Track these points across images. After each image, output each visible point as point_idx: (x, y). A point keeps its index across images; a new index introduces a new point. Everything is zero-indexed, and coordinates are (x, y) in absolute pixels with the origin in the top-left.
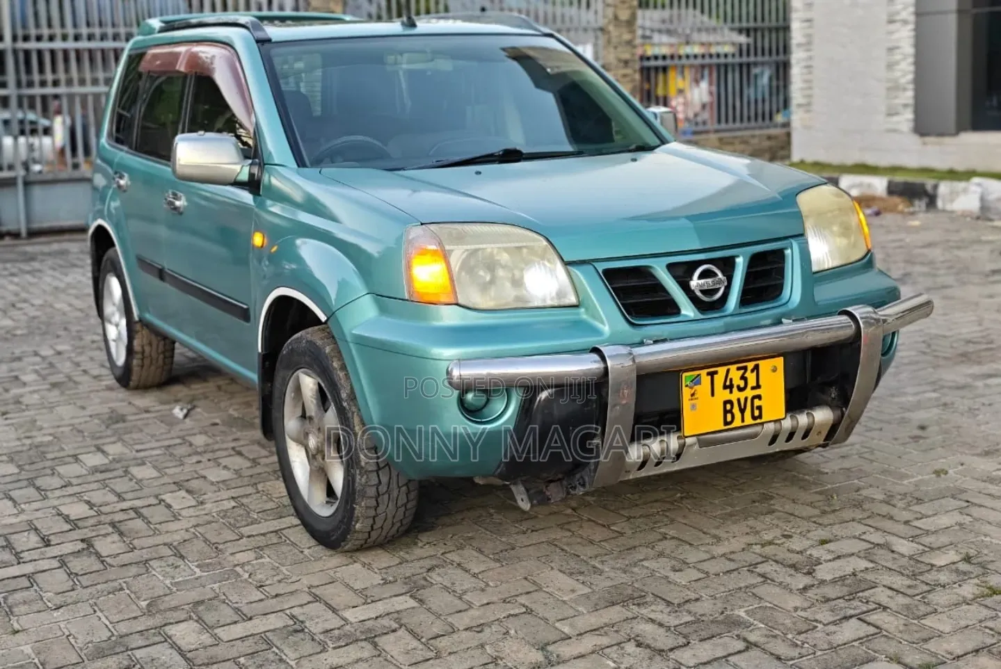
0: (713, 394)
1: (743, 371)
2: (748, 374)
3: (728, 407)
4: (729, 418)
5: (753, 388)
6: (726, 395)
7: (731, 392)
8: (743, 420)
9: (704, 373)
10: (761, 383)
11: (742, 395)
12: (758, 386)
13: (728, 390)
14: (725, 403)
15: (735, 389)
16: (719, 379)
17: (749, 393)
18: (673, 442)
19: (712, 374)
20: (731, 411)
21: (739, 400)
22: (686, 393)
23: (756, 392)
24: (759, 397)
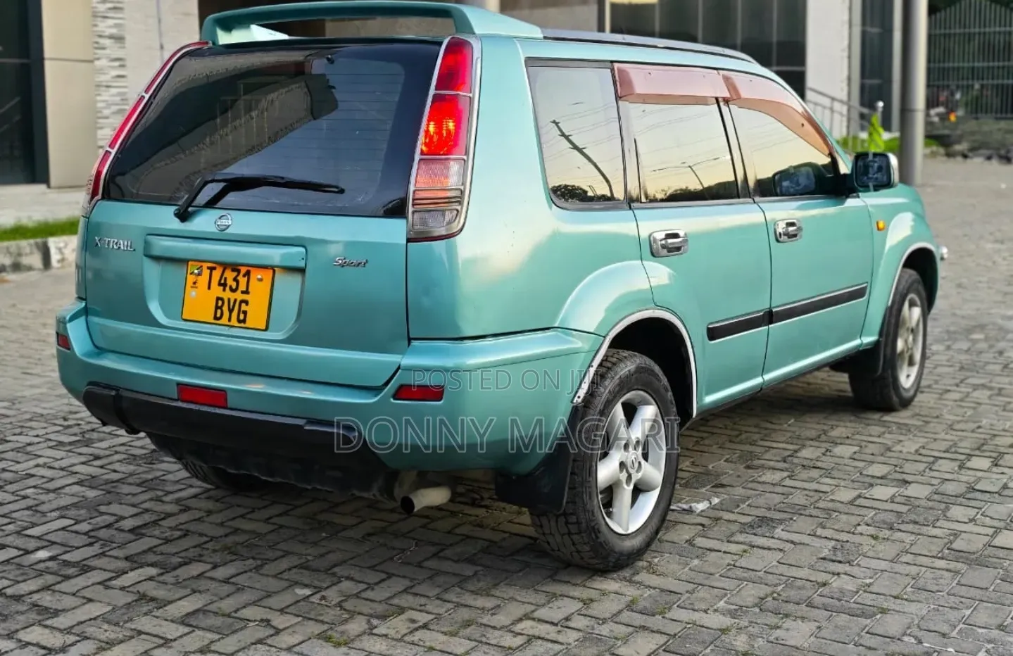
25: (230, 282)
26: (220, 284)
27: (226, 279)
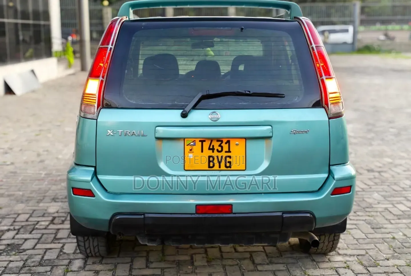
25: (217, 147)
26: (209, 149)
27: (213, 146)
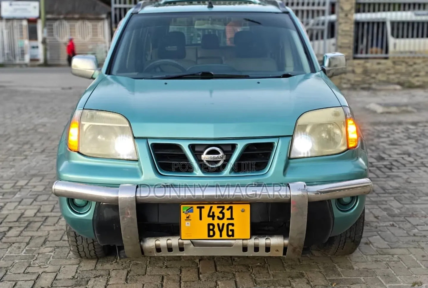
0: (201, 219)
1: (221, 209)
2: (224, 211)
3: (211, 227)
4: (211, 233)
5: (228, 219)
6: (210, 220)
7: (213, 219)
8: (221, 236)
9: (195, 207)
10: (233, 217)
11: (221, 222)
12: (232, 218)
13: (211, 218)
14: (209, 225)
15: (216, 218)
16: (205, 211)
17: (226, 222)
18: (174, 241)
19: (201, 208)
20: (213, 230)
21: (218, 225)
22: (183, 216)
23: (231, 222)
24: (233, 225)
